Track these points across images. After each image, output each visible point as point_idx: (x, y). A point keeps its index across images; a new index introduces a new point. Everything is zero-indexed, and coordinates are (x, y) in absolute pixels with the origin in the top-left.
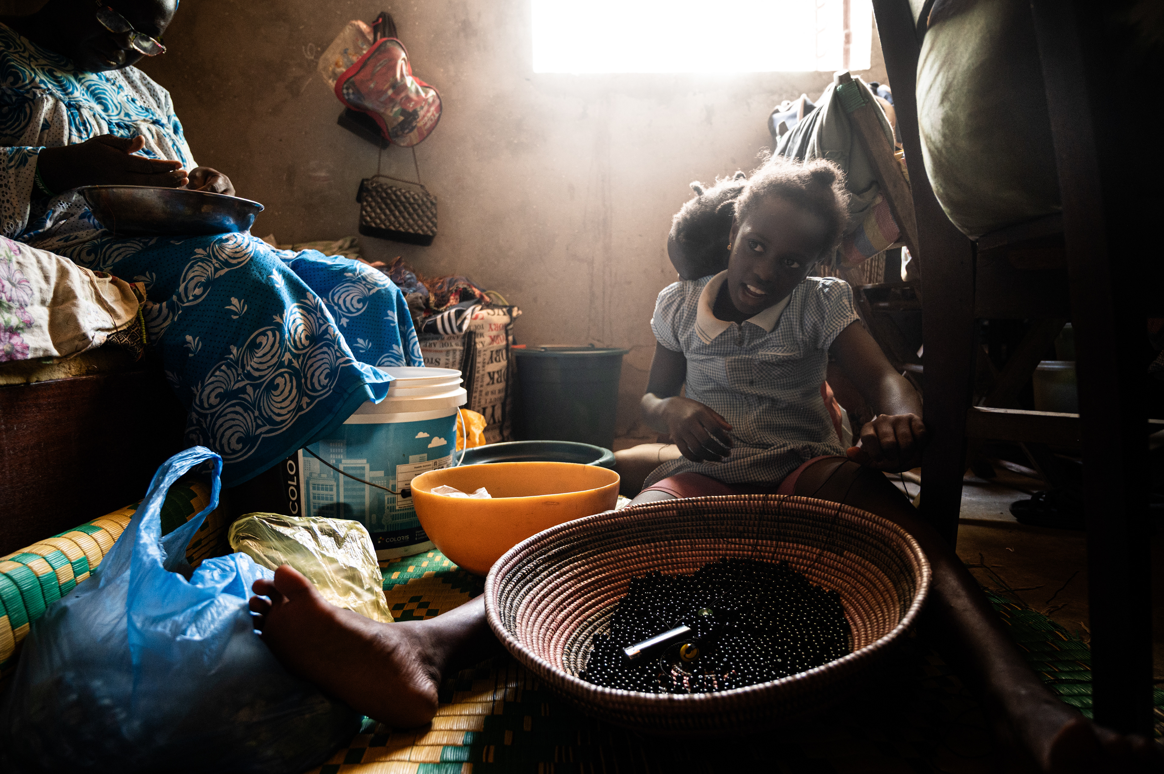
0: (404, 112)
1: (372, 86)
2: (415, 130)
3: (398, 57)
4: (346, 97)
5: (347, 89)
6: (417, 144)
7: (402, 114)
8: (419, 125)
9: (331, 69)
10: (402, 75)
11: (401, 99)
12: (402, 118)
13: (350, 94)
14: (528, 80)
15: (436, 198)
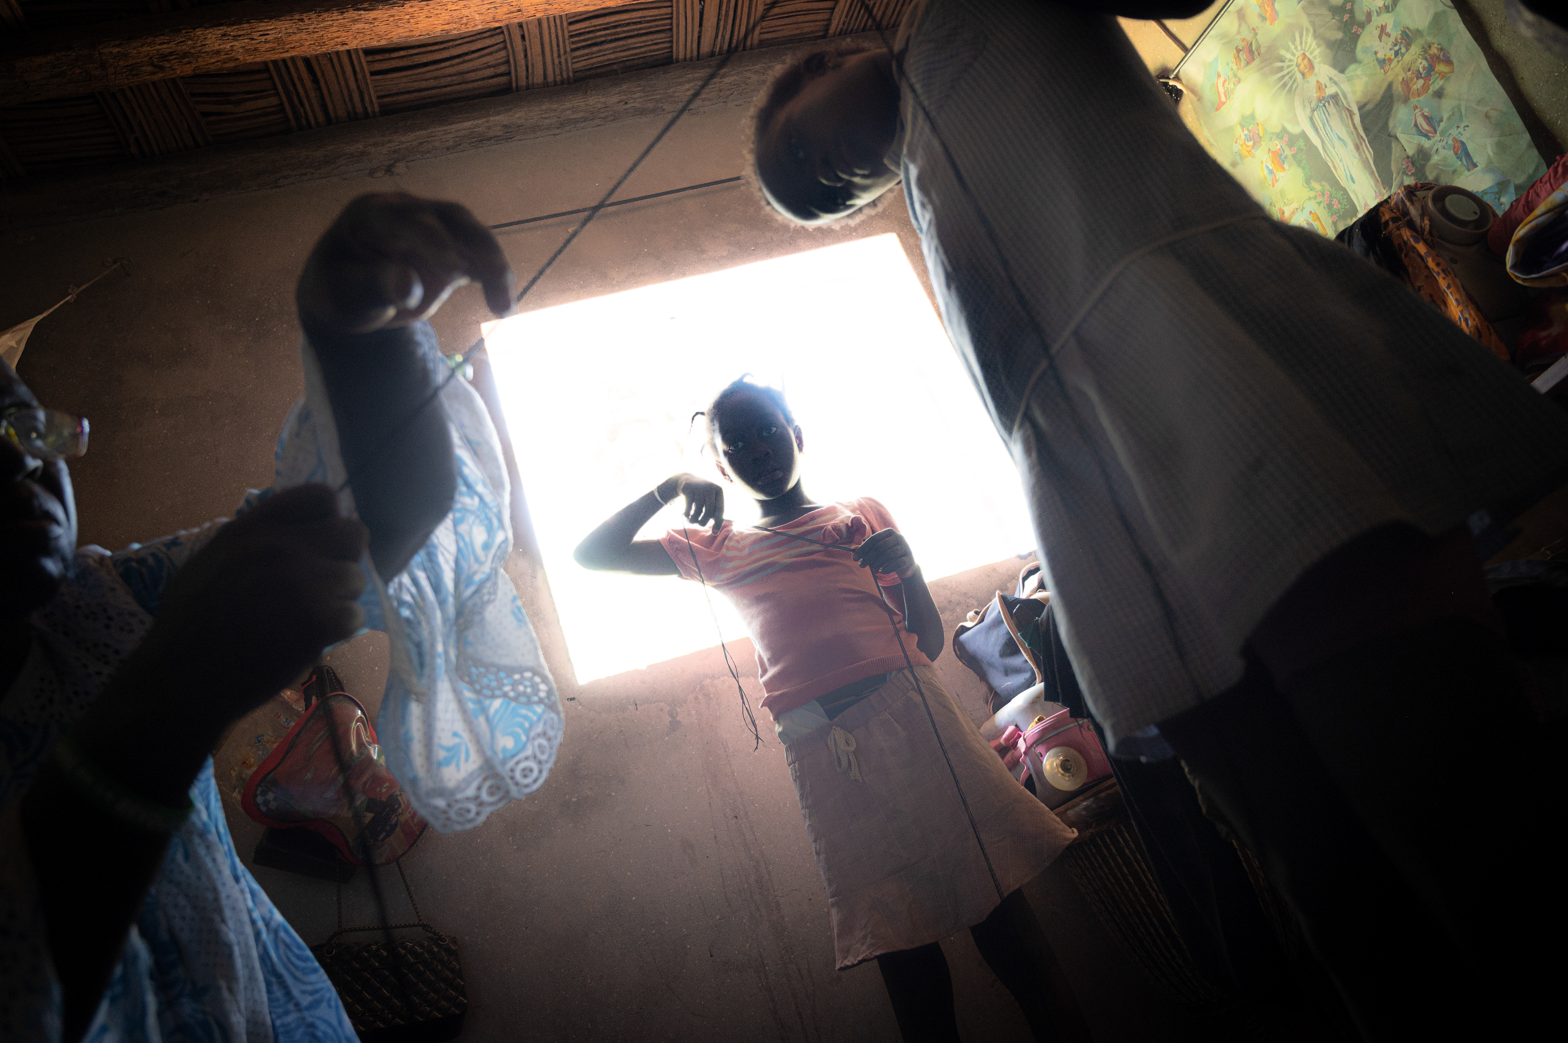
0: (372, 804)
1: (309, 776)
2: (398, 829)
3: (351, 718)
4: (264, 809)
5: (264, 793)
6: (403, 854)
7: (369, 809)
8: (402, 819)
9: (234, 774)
10: (361, 745)
11: (365, 784)
12: (370, 816)
13: (268, 799)
14: (572, 699)
15: (454, 941)
